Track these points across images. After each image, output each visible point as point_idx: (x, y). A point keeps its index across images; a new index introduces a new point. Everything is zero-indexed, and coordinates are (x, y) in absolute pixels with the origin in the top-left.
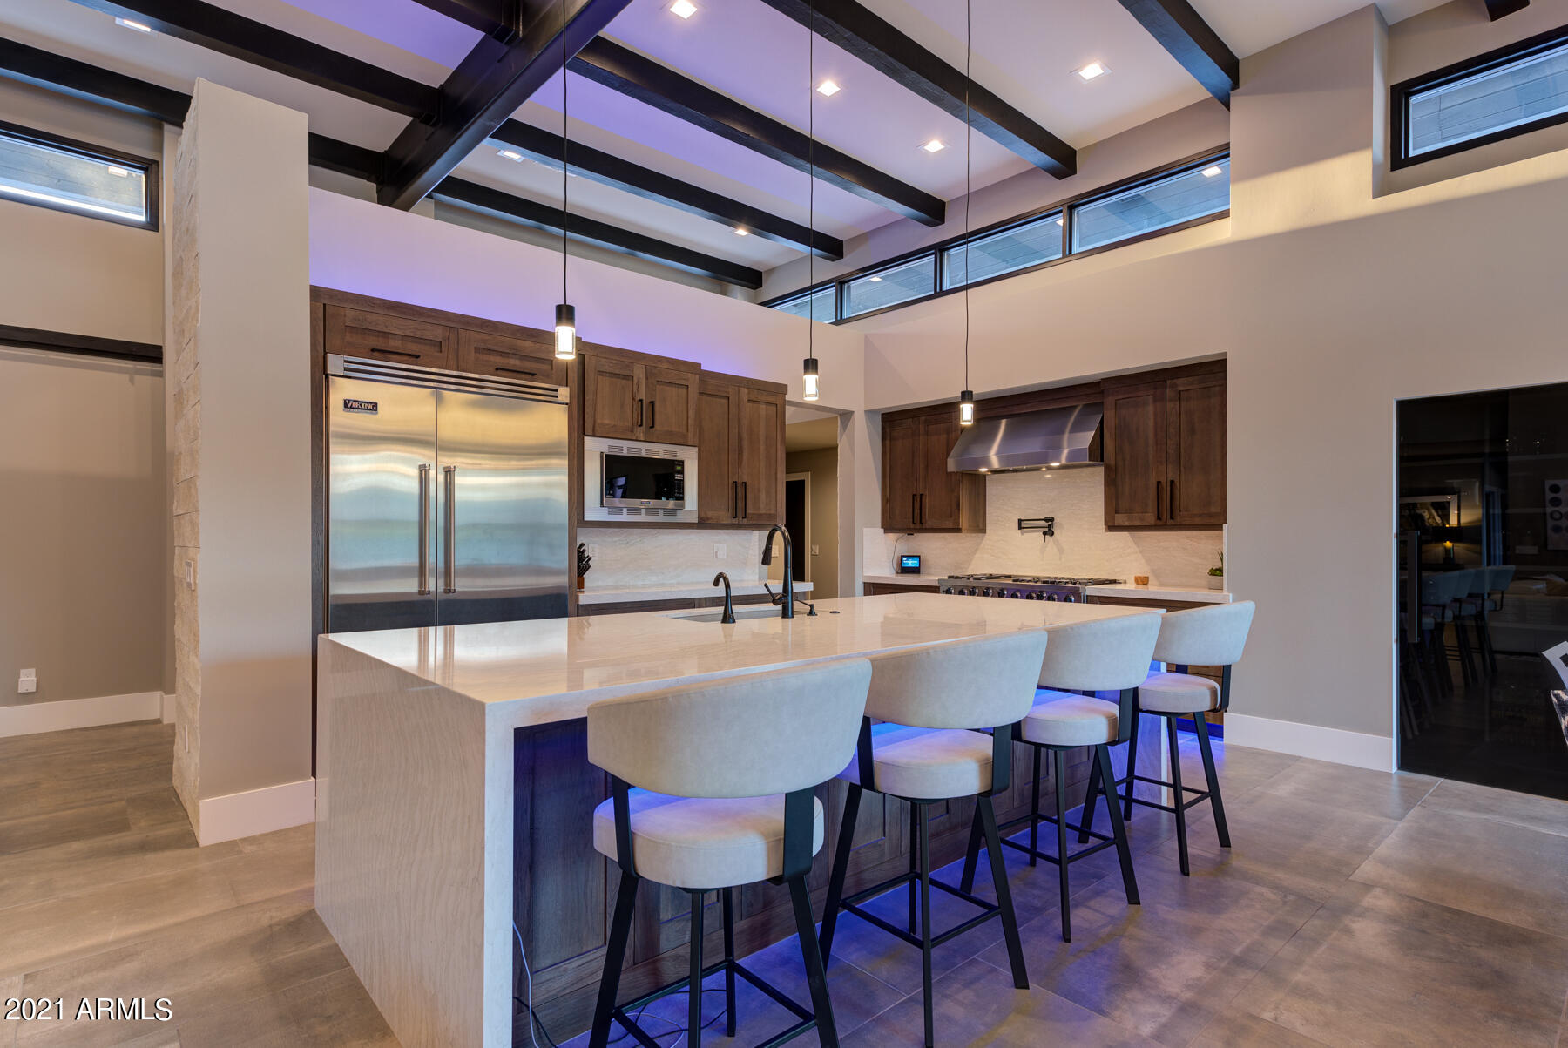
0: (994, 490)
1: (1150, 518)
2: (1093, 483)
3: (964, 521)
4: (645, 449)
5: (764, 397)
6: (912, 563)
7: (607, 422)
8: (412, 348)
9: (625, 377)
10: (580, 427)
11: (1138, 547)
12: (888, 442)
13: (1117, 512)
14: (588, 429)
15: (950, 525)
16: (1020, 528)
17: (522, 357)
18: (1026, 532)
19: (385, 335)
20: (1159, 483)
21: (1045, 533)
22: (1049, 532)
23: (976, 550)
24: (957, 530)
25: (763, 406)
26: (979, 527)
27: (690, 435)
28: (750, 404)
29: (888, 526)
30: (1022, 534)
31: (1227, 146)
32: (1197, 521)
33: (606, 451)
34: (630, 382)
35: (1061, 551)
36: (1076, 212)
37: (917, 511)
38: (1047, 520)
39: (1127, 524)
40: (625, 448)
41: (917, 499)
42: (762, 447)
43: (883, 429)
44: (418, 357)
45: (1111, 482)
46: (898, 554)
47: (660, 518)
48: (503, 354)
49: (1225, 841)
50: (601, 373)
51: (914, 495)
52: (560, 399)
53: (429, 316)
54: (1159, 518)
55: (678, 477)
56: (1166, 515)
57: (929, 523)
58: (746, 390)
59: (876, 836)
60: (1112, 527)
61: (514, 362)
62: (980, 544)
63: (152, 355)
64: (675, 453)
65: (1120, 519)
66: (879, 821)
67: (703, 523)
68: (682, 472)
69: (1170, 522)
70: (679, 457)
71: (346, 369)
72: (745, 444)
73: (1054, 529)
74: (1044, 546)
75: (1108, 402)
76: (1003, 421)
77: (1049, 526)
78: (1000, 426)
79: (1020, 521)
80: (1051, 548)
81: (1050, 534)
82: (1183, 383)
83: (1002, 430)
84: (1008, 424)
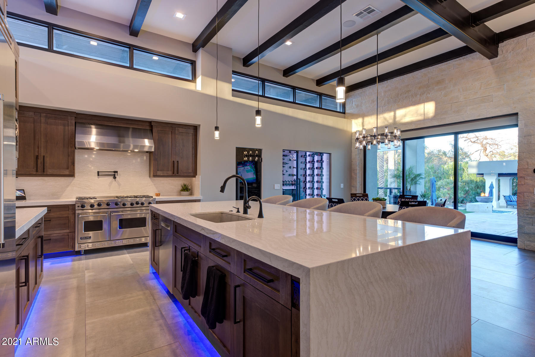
1: (170, 173)
11: (153, 183)
13: (158, 170)
15: (67, 172)
18: (100, 177)
20: (173, 161)
21: (111, 178)
30: (98, 178)
32: (185, 174)
35: (119, 185)
37: (40, 164)
38: (114, 172)
39: (162, 175)
41: (40, 158)
45: (155, 160)
51: (37, 157)
54: (173, 173)
56: (175, 172)
57: (49, 173)
60: (151, 176)
62: (71, 182)
65: (159, 173)
69: (177, 175)
73: (116, 176)
74: (111, 183)
75: (155, 130)
76: (93, 126)
77: (114, 174)
78: (91, 128)
79: (98, 172)
80: (114, 183)
81: (115, 178)
82: (181, 130)
83: (94, 130)
84: (96, 128)
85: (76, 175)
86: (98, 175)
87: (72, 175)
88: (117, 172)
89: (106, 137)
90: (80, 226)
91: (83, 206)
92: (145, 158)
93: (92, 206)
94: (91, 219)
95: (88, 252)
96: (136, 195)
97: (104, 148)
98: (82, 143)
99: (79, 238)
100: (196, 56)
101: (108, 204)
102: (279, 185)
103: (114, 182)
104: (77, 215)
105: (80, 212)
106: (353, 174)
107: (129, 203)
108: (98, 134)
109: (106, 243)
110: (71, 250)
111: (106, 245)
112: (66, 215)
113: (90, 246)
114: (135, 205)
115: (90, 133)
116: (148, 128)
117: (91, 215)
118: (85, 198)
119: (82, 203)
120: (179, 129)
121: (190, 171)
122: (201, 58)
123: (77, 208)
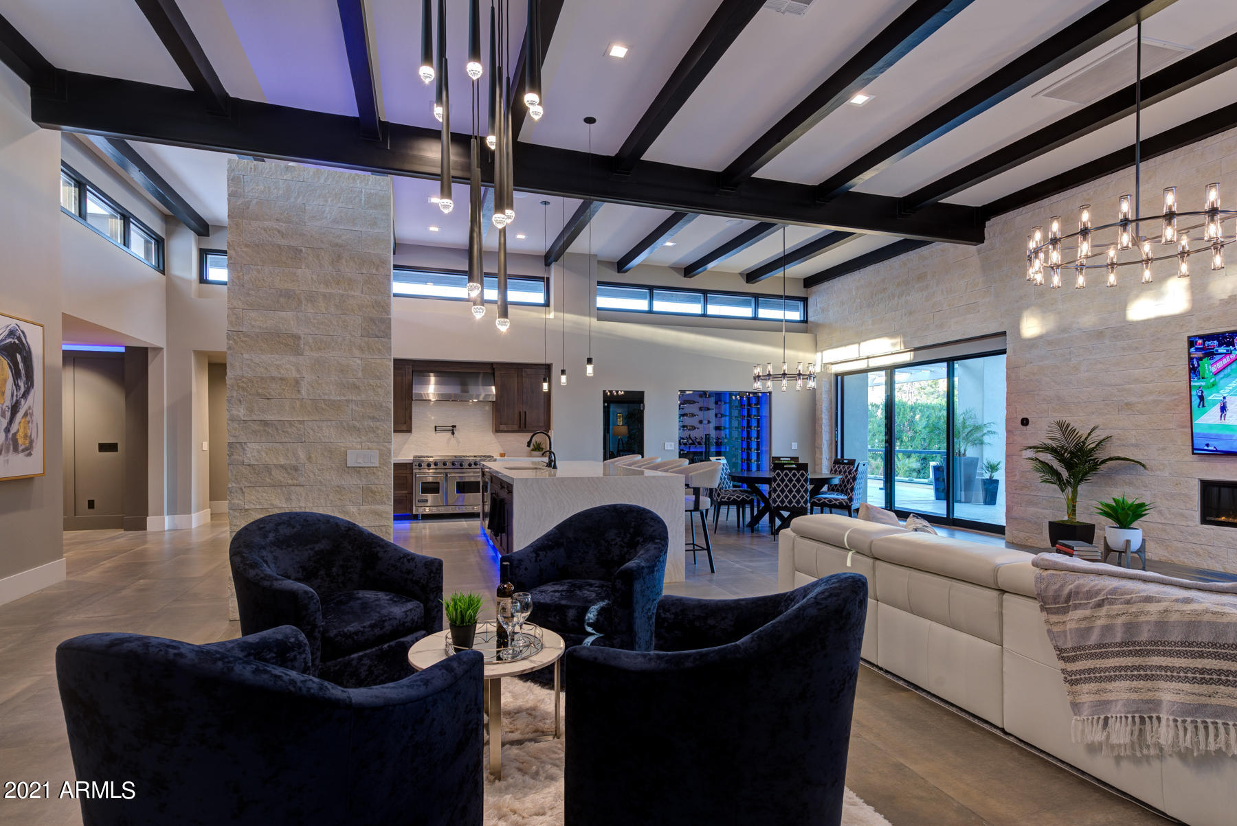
0: (415, 410)
1: (516, 427)
11: (497, 440)
13: (501, 424)
15: (404, 428)
18: (438, 432)
20: (520, 412)
21: (450, 433)
23: (406, 442)
30: (436, 433)
32: (535, 429)
35: (458, 443)
38: (452, 426)
39: (506, 429)
45: (497, 410)
54: (520, 427)
56: (522, 425)
60: (497, 431)
62: (408, 439)
65: (502, 427)
69: (524, 429)
73: (455, 431)
74: (449, 439)
75: (497, 373)
76: (432, 374)
77: (452, 430)
78: (429, 376)
79: (436, 427)
80: (453, 441)
81: (453, 433)
82: (529, 371)
83: (433, 379)
84: (435, 376)
85: (413, 430)
86: (436, 430)
87: (409, 431)
88: (455, 426)
89: (443, 386)
90: (418, 488)
91: (420, 465)
92: (488, 408)
93: (429, 465)
94: (430, 479)
95: (427, 517)
96: (476, 455)
97: (444, 399)
98: (420, 395)
99: (417, 501)
100: (549, 272)
101: (453, 464)
102: (673, 444)
103: (452, 439)
104: (414, 474)
105: (417, 471)
106: (817, 427)
107: (467, 465)
108: (437, 383)
109: (443, 508)
110: (408, 513)
111: (442, 510)
112: (404, 475)
113: (427, 511)
114: (473, 466)
115: (427, 383)
116: (490, 371)
117: (430, 475)
118: (422, 457)
119: (420, 462)
120: (527, 370)
121: (542, 424)
122: (555, 273)
123: (414, 467)
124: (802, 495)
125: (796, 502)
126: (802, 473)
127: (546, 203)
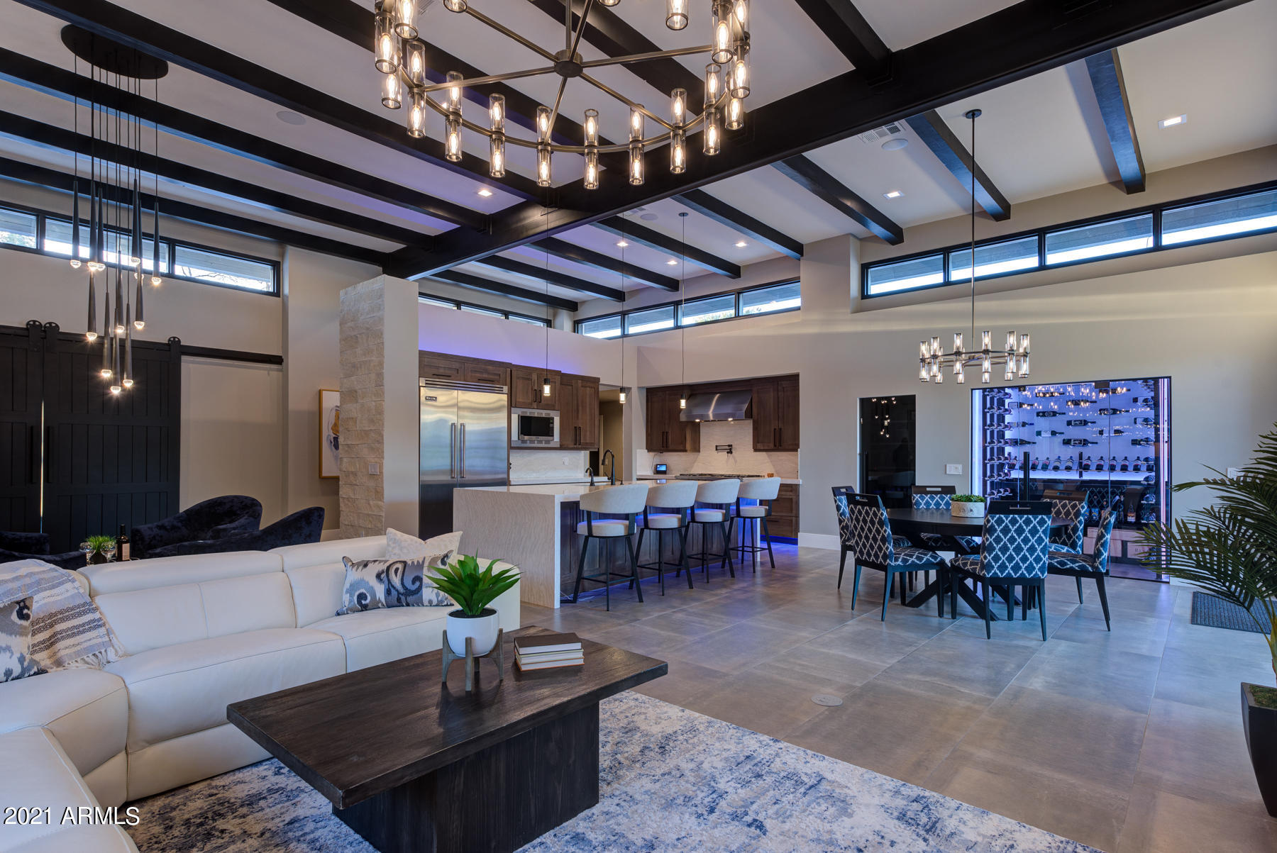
0: (703, 430)
1: (772, 446)
2: (748, 427)
3: (688, 446)
4: (537, 413)
5: (588, 384)
6: (663, 468)
7: (521, 400)
8: (448, 372)
9: (528, 379)
10: (512, 404)
12: (650, 404)
13: (758, 443)
14: (513, 405)
15: (681, 448)
16: (717, 449)
17: (489, 373)
18: (719, 452)
19: (438, 368)
20: (775, 429)
21: (728, 453)
22: (730, 452)
23: (695, 461)
24: (685, 451)
25: (588, 389)
26: (697, 449)
27: (557, 405)
28: (582, 388)
29: (650, 448)
30: (717, 453)
31: (799, 278)
32: (791, 447)
33: (521, 414)
34: (530, 382)
35: (736, 462)
36: (741, 295)
37: (665, 440)
38: (729, 446)
39: (763, 448)
40: (529, 412)
41: (665, 434)
42: (588, 410)
43: (647, 396)
44: (450, 376)
45: (756, 429)
46: (655, 464)
47: (543, 445)
48: (481, 373)
49: (773, 566)
50: (518, 378)
51: (663, 433)
52: (504, 392)
53: (451, 358)
54: (775, 446)
55: (551, 425)
56: (778, 444)
57: (671, 448)
58: (580, 381)
59: (648, 557)
60: (756, 450)
61: (485, 376)
62: (697, 458)
63: (277, 360)
64: (549, 414)
65: (759, 446)
66: (648, 552)
67: (562, 447)
68: (553, 423)
69: (780, 447)
70: (551, 416)
71: (426, 384)
72: (580, 408)
73: (733, 450)
74: (728, 459)
75: (754, 390)
77: (729, 449)
79: (717, 446)
82: (785, 383)
85: (701, 450)
87: (699, 451)
88: (731, 446)
103: (730, 458)
120: (783, 383)
122: (803, 270)
124: (1024, 555)
125: (1026, 568)
126: (1000, 518)
127: (683, 214)
